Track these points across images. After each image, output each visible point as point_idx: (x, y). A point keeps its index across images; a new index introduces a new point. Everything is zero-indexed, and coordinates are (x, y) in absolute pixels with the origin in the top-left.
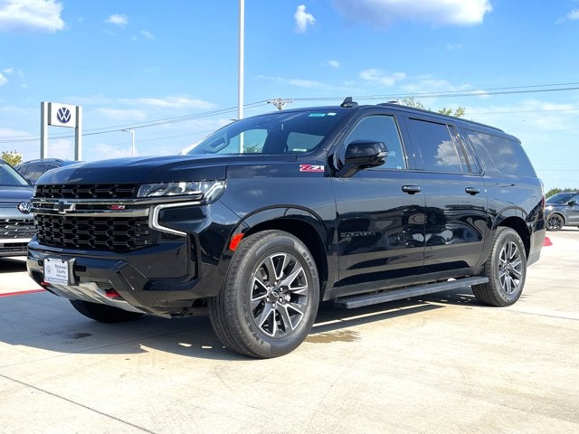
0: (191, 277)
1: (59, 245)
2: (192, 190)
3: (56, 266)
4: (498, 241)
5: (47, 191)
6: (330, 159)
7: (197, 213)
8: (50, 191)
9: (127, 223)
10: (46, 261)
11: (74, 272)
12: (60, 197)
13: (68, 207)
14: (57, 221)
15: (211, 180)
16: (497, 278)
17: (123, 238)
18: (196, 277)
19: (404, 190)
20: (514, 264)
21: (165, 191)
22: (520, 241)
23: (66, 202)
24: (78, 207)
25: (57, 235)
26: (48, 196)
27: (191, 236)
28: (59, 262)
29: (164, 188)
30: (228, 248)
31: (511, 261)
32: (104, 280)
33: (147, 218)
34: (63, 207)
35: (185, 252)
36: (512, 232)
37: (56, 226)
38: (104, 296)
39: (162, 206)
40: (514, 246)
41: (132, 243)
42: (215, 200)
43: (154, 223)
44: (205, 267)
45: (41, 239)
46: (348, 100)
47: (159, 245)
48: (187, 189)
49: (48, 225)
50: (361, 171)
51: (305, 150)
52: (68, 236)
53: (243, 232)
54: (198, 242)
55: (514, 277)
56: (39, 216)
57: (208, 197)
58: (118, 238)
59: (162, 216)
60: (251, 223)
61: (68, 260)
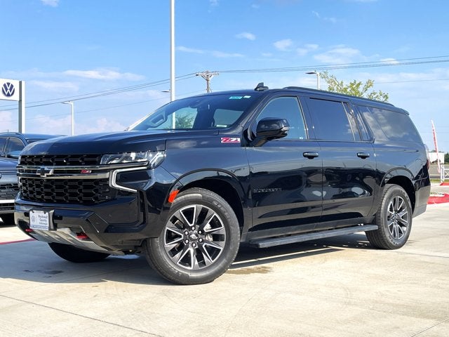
0: (140, 223)
1: (41, 200)
2: (141, 159)
3: (39, 216)
4: (386, 196)
5: (30, 160)
6: (245, 133)
7: (144, 175)
8: (33, 160)
9: (93, 184)
10: (31, 212)
11: (53, 220)
12: (41, 165)
13: (48, 172)
14: (38, 183)
15: (154, 151)
16: (386, 227)
17: (90, 195)
18: (144, 222)
19: (305, 156)
20: (401, 214)
21: (121, 159)
22: (406, 195)
23: (46, 168)
24: (55, 172)
25: (39, 193)
26: (30, 163)
27: (141, 192)
28: (41, 213)
29: (119, 158)
30: (167, 201)
31: (399, 212)
32: (76, 226)
33: (108, 179)
34: (43, 172)
35: (135, 204)
36: (399, 188)
37: (38, 186)
38: (76, 238)
39: (118, 171)
40: (400, 199)
41: (96, 198)
42: (158, 166)
43: (113, 183)
44: (151, 216)
45: (24, 197)
46: (261, 85)
47: (116, 199)
48: (136, 158)
49: (31, 185)
50: (269, 142)
51: (226, 126)
52: (47, 194)
53: (178, 189)
54: (145, 198)
55: (402, 225)
56: (23, 179)
57: (153, 163)
58: (86, 195)
59: (119, 178)
60: (185, 182)
61: (48, 211)
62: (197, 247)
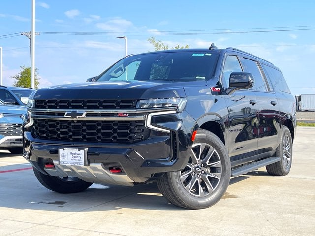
3: (71, 153)
9: (129, 125)
10: (61, 150)
13: (81, 114)
23: (78, 111)
24: (88, 115)
28: (75, 151)
33: (144, 121)
34: (75, 114)
38: (108, 173)
39: (153, 114)
41: (131, 138)
43: (148, 124)
46: (212, 45)
54: (177, 137)
61: (83, 149)
62: (201, 178)
